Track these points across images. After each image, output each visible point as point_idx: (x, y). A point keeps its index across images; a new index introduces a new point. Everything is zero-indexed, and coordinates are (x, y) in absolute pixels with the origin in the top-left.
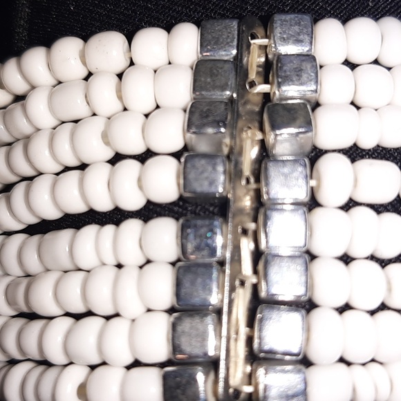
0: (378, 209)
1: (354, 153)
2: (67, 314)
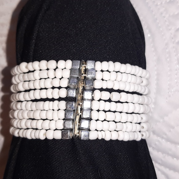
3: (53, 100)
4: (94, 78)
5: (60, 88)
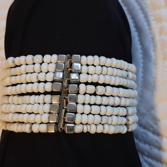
0: (91, 95)
1: (87, 84)
2: (28, 113)
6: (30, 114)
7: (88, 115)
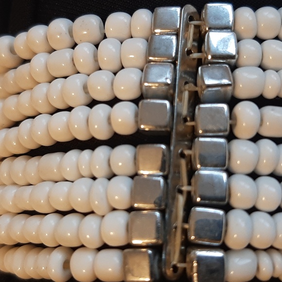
3: (92, 144)
4: (233, 61)
5: (113, 102)
6: (63, 214)
7: (272, 214)
